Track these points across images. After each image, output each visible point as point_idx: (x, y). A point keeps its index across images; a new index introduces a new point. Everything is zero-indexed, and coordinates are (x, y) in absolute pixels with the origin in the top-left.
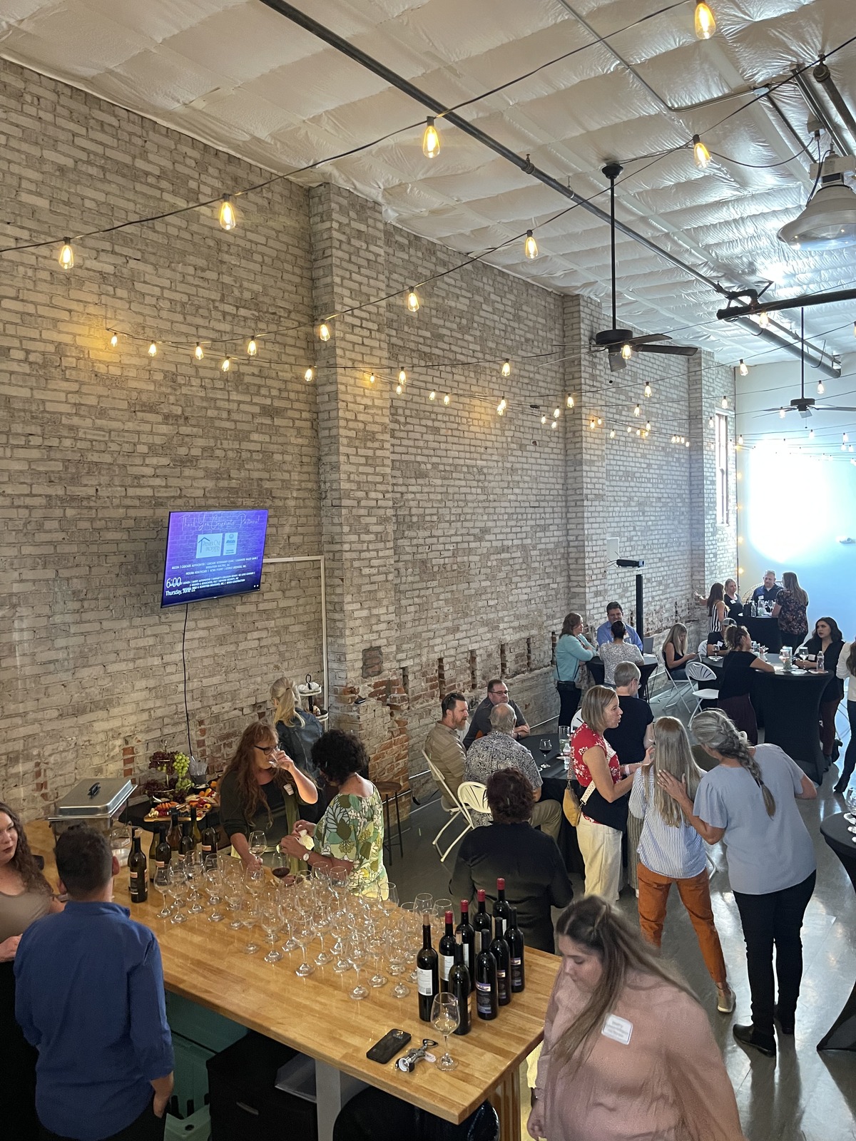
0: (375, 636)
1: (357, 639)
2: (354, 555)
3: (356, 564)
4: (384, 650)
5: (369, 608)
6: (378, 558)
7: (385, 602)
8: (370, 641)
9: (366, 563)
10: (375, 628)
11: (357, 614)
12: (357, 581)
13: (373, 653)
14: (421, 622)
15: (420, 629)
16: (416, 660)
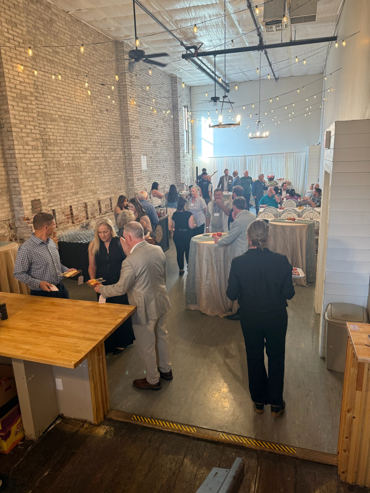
0: (37, 194)
1: (28, 196)
2: (22, 156)
3: (23, 160)
4: (42, 201)
5: (32, 181)
6: (34, 157)
7: (40, 179)
8: (34, 197)
9: (28, 160)
10: (36, 191)
11: (26, 184)
12: (24, 168)
13: (37, 202)
14: (60, 190)
15: (59, 193)
16: (59, 207)
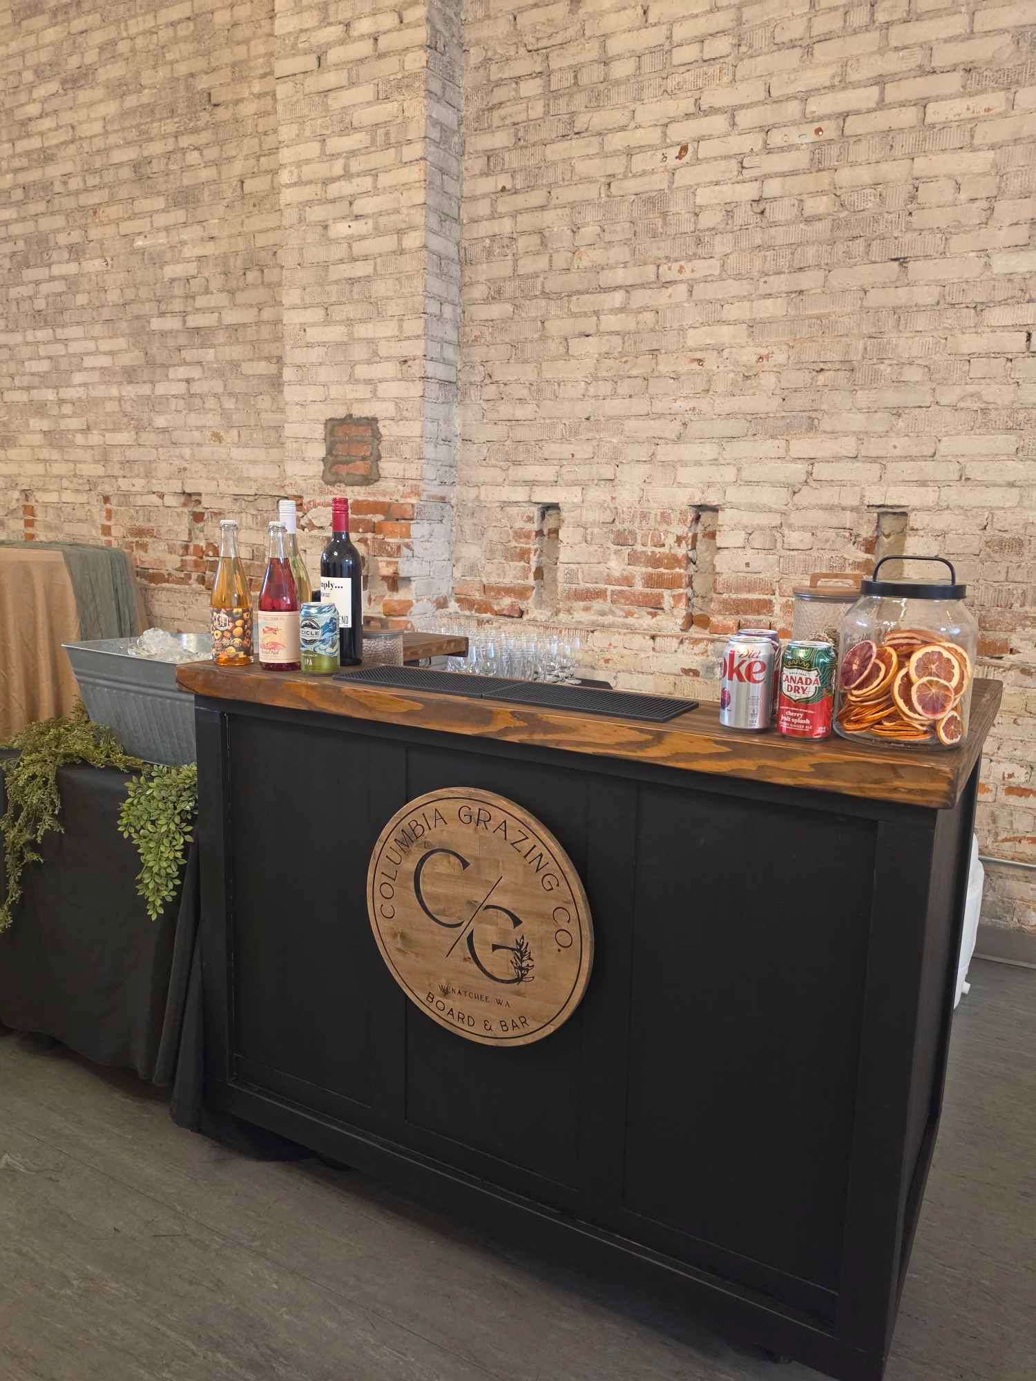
0: (362, 392)
1: (312, 393)
2: (307, 193)
3: (316, 214)
4: (385, 429)
5: (349, 322)
6: (375, 191)
7: (393, 308)
8: (349, 403)
9: (342, 208)
10: (362, 371)
11: (313, 334)
12: (316, 254)
13: (353, 431)
14: (624, 388)
15: (614, 407)
16: (598, 494)
